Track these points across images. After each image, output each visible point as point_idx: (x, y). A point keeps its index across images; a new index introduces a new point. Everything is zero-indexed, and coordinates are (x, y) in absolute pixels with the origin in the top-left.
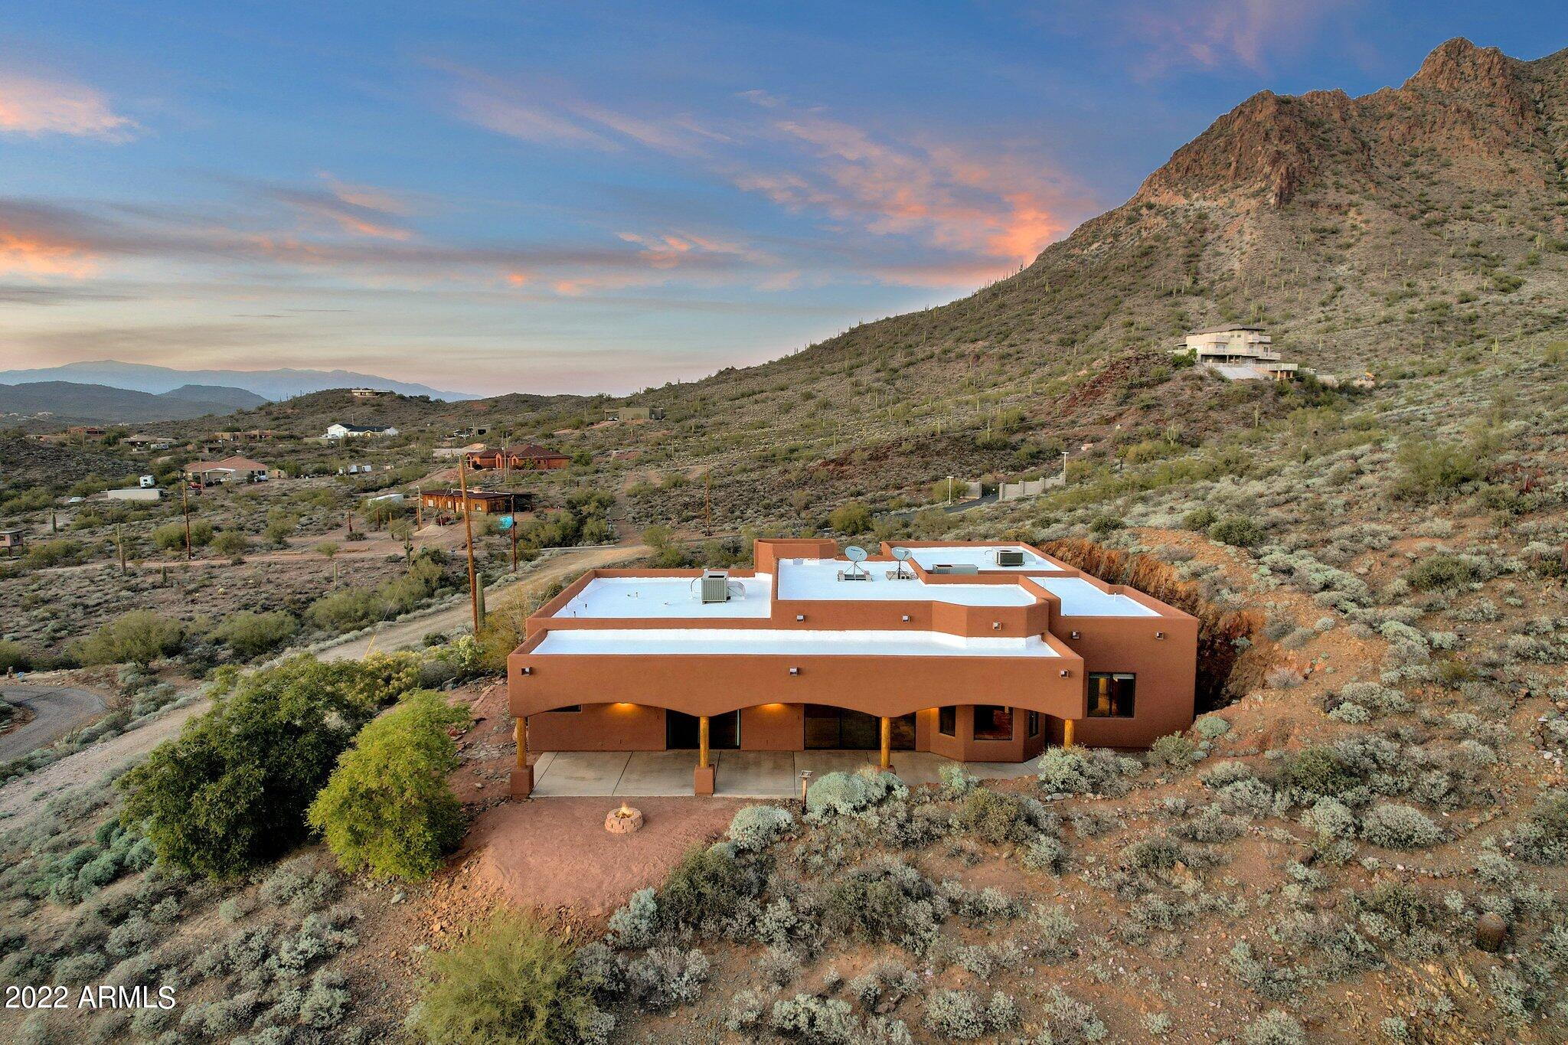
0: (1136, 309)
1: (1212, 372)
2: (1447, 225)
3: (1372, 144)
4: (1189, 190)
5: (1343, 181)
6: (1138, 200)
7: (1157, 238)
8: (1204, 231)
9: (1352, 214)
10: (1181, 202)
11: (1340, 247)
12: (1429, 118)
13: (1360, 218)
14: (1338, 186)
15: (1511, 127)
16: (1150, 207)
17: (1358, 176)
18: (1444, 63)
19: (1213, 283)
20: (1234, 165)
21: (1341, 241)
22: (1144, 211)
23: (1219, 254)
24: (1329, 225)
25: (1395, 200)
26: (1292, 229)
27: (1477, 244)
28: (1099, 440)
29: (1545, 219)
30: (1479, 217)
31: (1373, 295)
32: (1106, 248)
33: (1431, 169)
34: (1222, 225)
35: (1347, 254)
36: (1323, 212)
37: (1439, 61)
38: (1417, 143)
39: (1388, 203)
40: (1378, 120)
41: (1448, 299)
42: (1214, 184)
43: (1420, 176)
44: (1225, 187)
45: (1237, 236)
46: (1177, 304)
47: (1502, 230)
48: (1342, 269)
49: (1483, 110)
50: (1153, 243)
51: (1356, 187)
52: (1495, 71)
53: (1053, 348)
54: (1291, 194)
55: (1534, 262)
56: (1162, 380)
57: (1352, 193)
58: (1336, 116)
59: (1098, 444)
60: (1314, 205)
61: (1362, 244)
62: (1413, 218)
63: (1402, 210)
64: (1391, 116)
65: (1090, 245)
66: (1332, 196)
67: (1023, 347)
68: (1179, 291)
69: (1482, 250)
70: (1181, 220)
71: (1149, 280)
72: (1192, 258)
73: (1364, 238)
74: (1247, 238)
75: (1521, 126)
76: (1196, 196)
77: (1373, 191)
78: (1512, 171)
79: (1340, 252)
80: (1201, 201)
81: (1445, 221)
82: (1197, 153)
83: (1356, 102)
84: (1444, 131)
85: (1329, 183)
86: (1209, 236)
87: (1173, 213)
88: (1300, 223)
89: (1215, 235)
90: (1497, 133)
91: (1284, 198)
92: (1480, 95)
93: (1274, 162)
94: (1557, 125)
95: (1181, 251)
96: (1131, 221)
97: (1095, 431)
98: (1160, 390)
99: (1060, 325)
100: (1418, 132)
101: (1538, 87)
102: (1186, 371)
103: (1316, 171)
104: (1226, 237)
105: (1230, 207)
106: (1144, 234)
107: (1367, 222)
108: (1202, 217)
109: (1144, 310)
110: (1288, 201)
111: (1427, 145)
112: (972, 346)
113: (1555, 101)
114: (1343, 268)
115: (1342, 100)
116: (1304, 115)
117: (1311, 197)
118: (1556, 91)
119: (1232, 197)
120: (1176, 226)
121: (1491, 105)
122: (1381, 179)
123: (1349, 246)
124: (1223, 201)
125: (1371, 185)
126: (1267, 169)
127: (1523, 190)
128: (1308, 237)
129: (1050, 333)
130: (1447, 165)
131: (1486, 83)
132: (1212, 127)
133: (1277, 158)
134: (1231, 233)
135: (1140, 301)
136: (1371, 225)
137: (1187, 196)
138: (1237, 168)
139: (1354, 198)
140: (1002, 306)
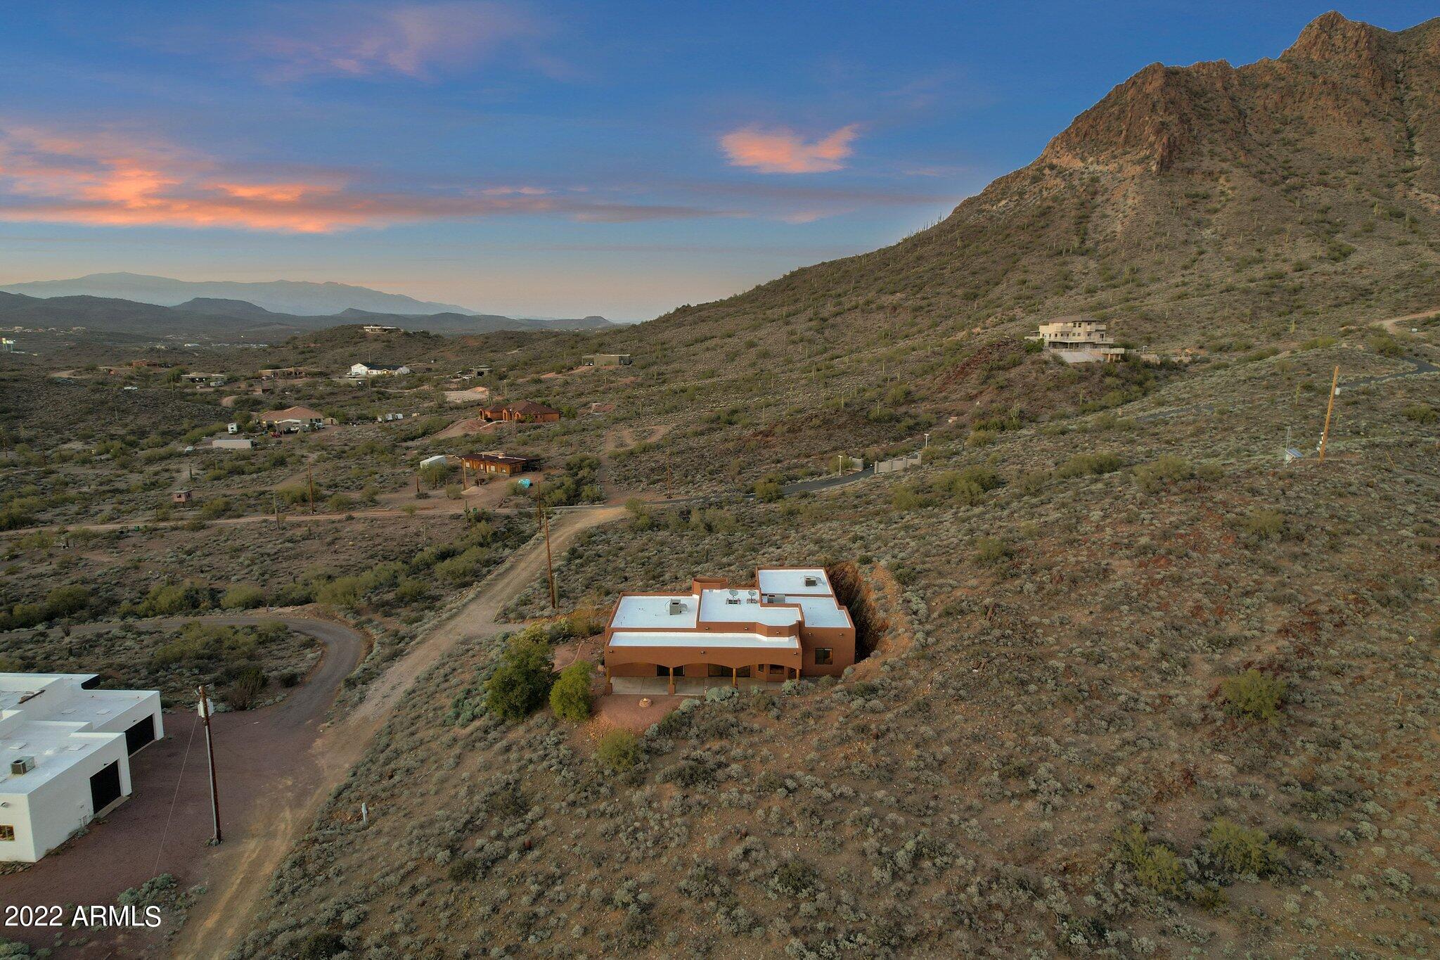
0: (1030, 268)
1: (1055, 358)
2: (1304, 191)
3: (1249, 112)
4: (1086, 154)
5: (1218, 150)
6: (1042, 160)
7: (1055, 199)
8: (1095, 193)
9: (1222, 181)
10: (1078, 164)
11: (1208, 211)
12: (1300, 88)
13: (1228, 185)
14: (1213, 154)
15: (1372, 97)
16: (1052, 167)
17: (1231, 144)
18: (1317, 36)
19: (1097, 243)
20: (1124, 132)
21: (1209, 207)
22: (1047, 171)
23: (1105, 216)
24: (1201, 190)
25: (1262, 166)
26: (1169, 195)
27: (1325, 211)
28: (962, 414)
29: (1390, 186)
30: (1333, 182)
31: (1228, 259)
32: (1012, 205)
33: (1297, 136)
34: (1111, 188)
35: (1214, 218)
36: (1197, 178)
37: (1314, 34)
38: (1287, 112)
39: (1254, 170)
40: (1256, 89)
41: (1286, 268)
42: (1107, 149)
43: (1287, 143)
44: (1116, 153)
45: (1121, 200)
46: (1065, 263)
47: (1348, 195)
48: (1207, 233)
49: (1348, 81)
50: (1051, 204)
51: (1229, 155)
52: (1362, 45)
53: (958, 301)
54: (1171, 161)
55: (1369, 229)
56: (1015, 364)
57: (1224, 160)
58: (1219, 85)
59: (961, 417)
60: (1190, 171)
61: (1226, 210)
62: (1276, 184)
63: (1266, 176)
64: (1267, 86)
65: (999, 201)
66: (1207, 164)
67: (933, 300)
68: (1068, 251)
69: (1330, 216)
70: (1076, 183)
71: (1043, 240)
72: (1083, 219)
73: (1230, 204)
74: (1130, 202)
75: (1380, 96)
76: (1091, 159)
77: (1242, 159)
78: (1366, 140)
79: (1208, 217)
80: (1095, 165)
81: (1303, 187)
82: (1095, 120)
83: (1238, 71)
84: (1312, 100)
85: (1205, 150)
86: (1099, 199)
87: (1071, 174)
88: (1176, 189)
89: (1104, 198)
90: (1356, 102)
91: (1165, 165)
92: (1347, 66)
93: (1158, 132)
94: (1413, 94)
95: (1073, 213)
96: (1035, 180)
97: (960, 406)
98: (1013, 373)
99: (966, 280)
100: (1290, 101)
101: (1400, 58)
102: (1035, 356)
103: (1196, 140)
104: (1112, 201)
105: (1119, 172)
106: (1045, 193)
107: (1233, 189)
108: (1095, 180)
109: (1038, 268)
110: (1168, 168)
111: (1297, 114)
112: (891, 297)
113: (1413, 71)
114: (1209, 232)
115: (1224, 68)
116: (1190, 85)
117: (1188, 165)
118: (1415, 62)
119: (1121, 162)
120: (1072, 188)
121: (1356, 76)
122: (1252, 147)
123: (1216, 211)
124: (1113, 166)
125: (1241, 153)
126: (1152, 138)
127: (1375, 157)
128: (1181, 203)
129: (957, 288)
130: (1311, 133)
131: (1353, 55)
132: (1109, 95)
133: (1162, 128)
134: (1118, 197)
135: (1034, 260)
136: (1236, 192)
137: (1083, 159)
138: (1127, 136)
139: (1225, 166)
140: (919, 258)
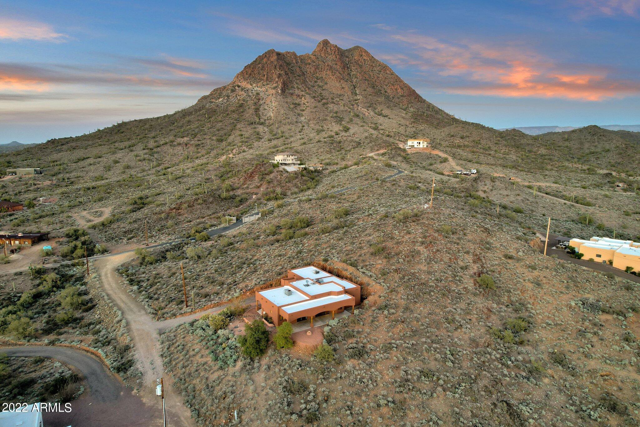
0: (242, 129)
1: (284, 169)
2: (328, 105)
3: (305, 73)
4: (252, 83)
5: (299, 87)
6: (234, 83)
7: (244, 100)
8: (259, 99)
9: (303, 99)
10: (249, 87)
11: (301, 110)
12: (320, 66)
13: (305, 101)
15: (342, 73)
16: (239, 86)
17: (303, 85)
18: (323, 48)
19: (265, 120)
20: (266, 76)
21: (301, 108)
22: (237, 88)
23: (265, 109)
24: (297, 102)
25: (314, 95)
26: (287, 102)
27: (336, 113)
29: (353, 105)
30: (336, 102)
31: (313, 129)
32: (225, 101)
33: (322, 84)
34: (265, 98)
35: (303, 113)
36: (295, 97)
37: (321, 46)
38: (317, 75)
39: (312, 95)
40: (306, 64)
41: (333, 134)
42: (260, 82)
43: (320, 87)
44: (264, 83)
45: (270, 103)
46: (255, 128)
47: (342, 108)
48: (303, 118)
49: (334, 66)
50: (242, 102)
51: (303, 89)
52: (336, 53)
53: (215, 142)
54: (285, 90)
55: (351, 120)
56: (271, 172)
57: (302, 91)
58: (294, 61)
59: (258, 195)
60: (292, 94)
61: (307, 110)
62: (319, 102)
63: (316, 98)
64: (310, 64)
65: (219, 98)
66: (297, 92)
67: (203, 141)
68: (255, 123)
69: (339, 115)
70: (250, 94)
71: (244, 117)
72: (257, 110)
73: (308, 108)
74: (273, 104)
75: (344, 72)
76: (254, 85)
77: (308, 91)
78: (343, 88)
79: (301, 112)
80: (256, 88)
81: (328, 103)
82: (253, 68)
83: (299, 57)
84: (325, 72)
85: (295, 86)
86: (261, 102)
87: (247, 90)
88: (289, 101)
89: (263, 101)
90: (339, 75)
92: (333, 60)
93: (279, 77)
94: (353, 73)
95: (253, 107)
96: (233, 91)
97: (255, 190)
99: (216, 133)
100: (318, 71)
101: (347, 59)
102: (277, 169)
103: (291, 82)
104: (267, 103)
105: (266, 91)
106: (239, 97)
107: (308, 102)
108: (258, 94)
109: (245, 129)
110: (284, 92)
111: (321, 76)
112: (182, 140)
113: (352, 65)
115: (294, 54)
116: (285, 60)
117: (291, 91)
118: (352, 61)
119: (267, 87)
120: (249, 96)
121: (336, 64)
122: (310, 87)
123: (303, 110)
124: (263, 89)
125: (307, 89)
126: (277, 80)
127: (346, 95)
128: (292, 106)
129: (213, 136)
130: (326, 84)
131: (334, 56)
132: (256, 59)
134: (268, 102)
135: (242, 126)
136: (309, 104)
137: (251, 85)
139: (303, 93)
